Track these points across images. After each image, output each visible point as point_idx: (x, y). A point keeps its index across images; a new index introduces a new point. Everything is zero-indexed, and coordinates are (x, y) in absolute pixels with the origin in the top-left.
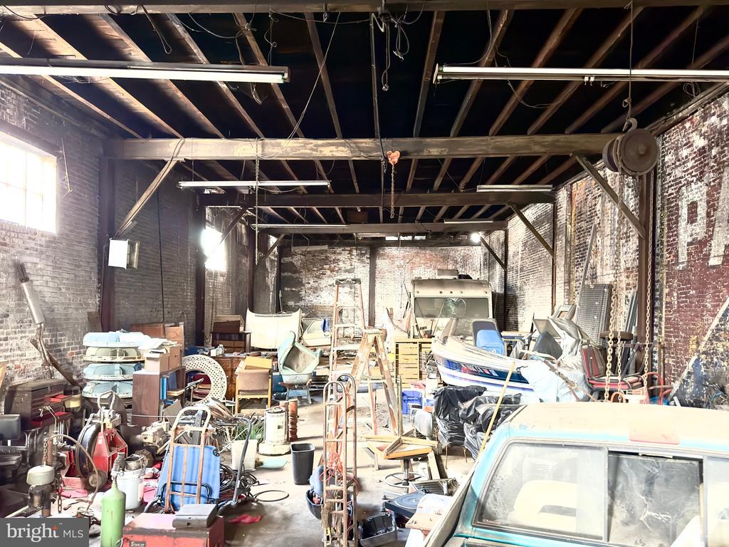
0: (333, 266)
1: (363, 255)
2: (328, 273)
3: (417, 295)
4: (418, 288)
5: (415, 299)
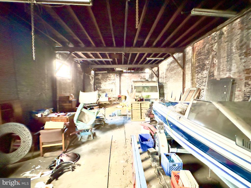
0: (109, 78)
1: (117, 76)
2: (108, 80)
4: (135, 83)
5: (135, 87)
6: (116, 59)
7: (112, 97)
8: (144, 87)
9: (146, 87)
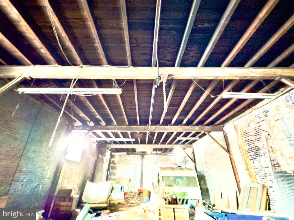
0: (128, 162)
1: (139, 158)
2: (126, 164)
3: (163, 175)
4: (163, 171)
5: (163, 177)
6: (139, 139)
7: (129, 191)
8: (176, 178)
9: (180, 178)
